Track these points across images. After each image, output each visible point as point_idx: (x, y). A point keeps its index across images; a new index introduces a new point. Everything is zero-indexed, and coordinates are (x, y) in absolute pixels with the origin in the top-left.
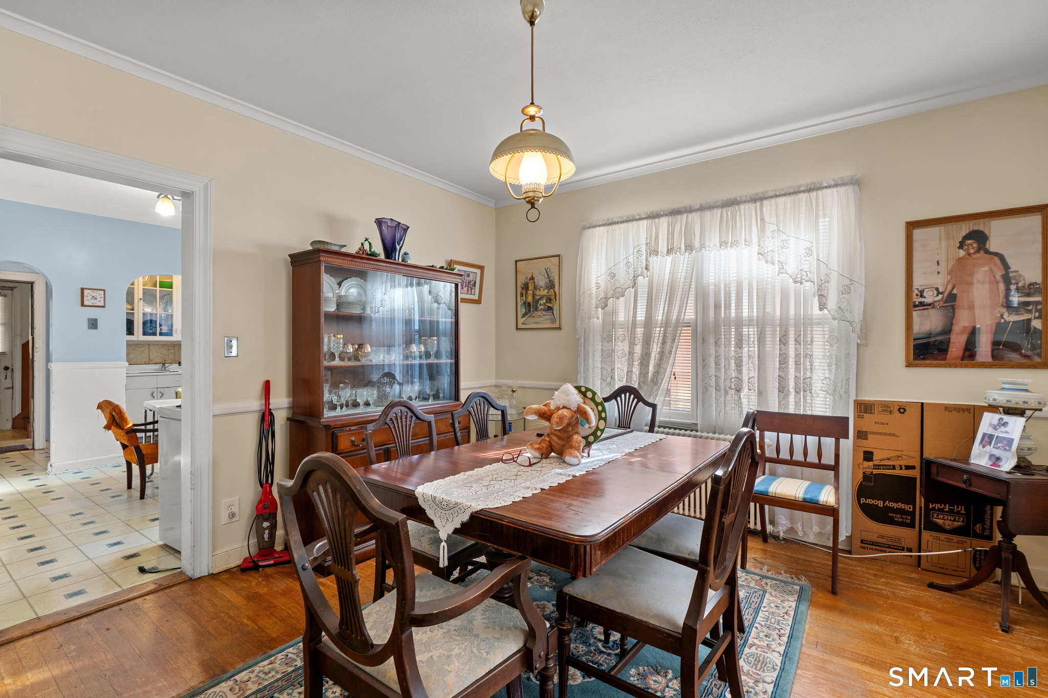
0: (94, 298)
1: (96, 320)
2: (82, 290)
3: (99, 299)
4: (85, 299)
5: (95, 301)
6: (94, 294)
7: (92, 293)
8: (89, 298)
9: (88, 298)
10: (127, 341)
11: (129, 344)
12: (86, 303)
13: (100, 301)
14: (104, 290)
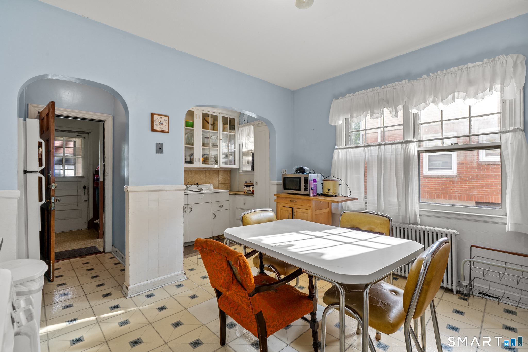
0: (161, 123)
1: (162, 145)
2: (152, 115)
3: (165, 124)
4: (155, 124)
5: (162, 126)
6: (161, 120)
7: (159, 119)
8: (158, 123)
9: (156, 123)
10: (185, 168)
11: (186, 171)
12: (155, 128)
13: (165, 126)
14: (168, 116)
